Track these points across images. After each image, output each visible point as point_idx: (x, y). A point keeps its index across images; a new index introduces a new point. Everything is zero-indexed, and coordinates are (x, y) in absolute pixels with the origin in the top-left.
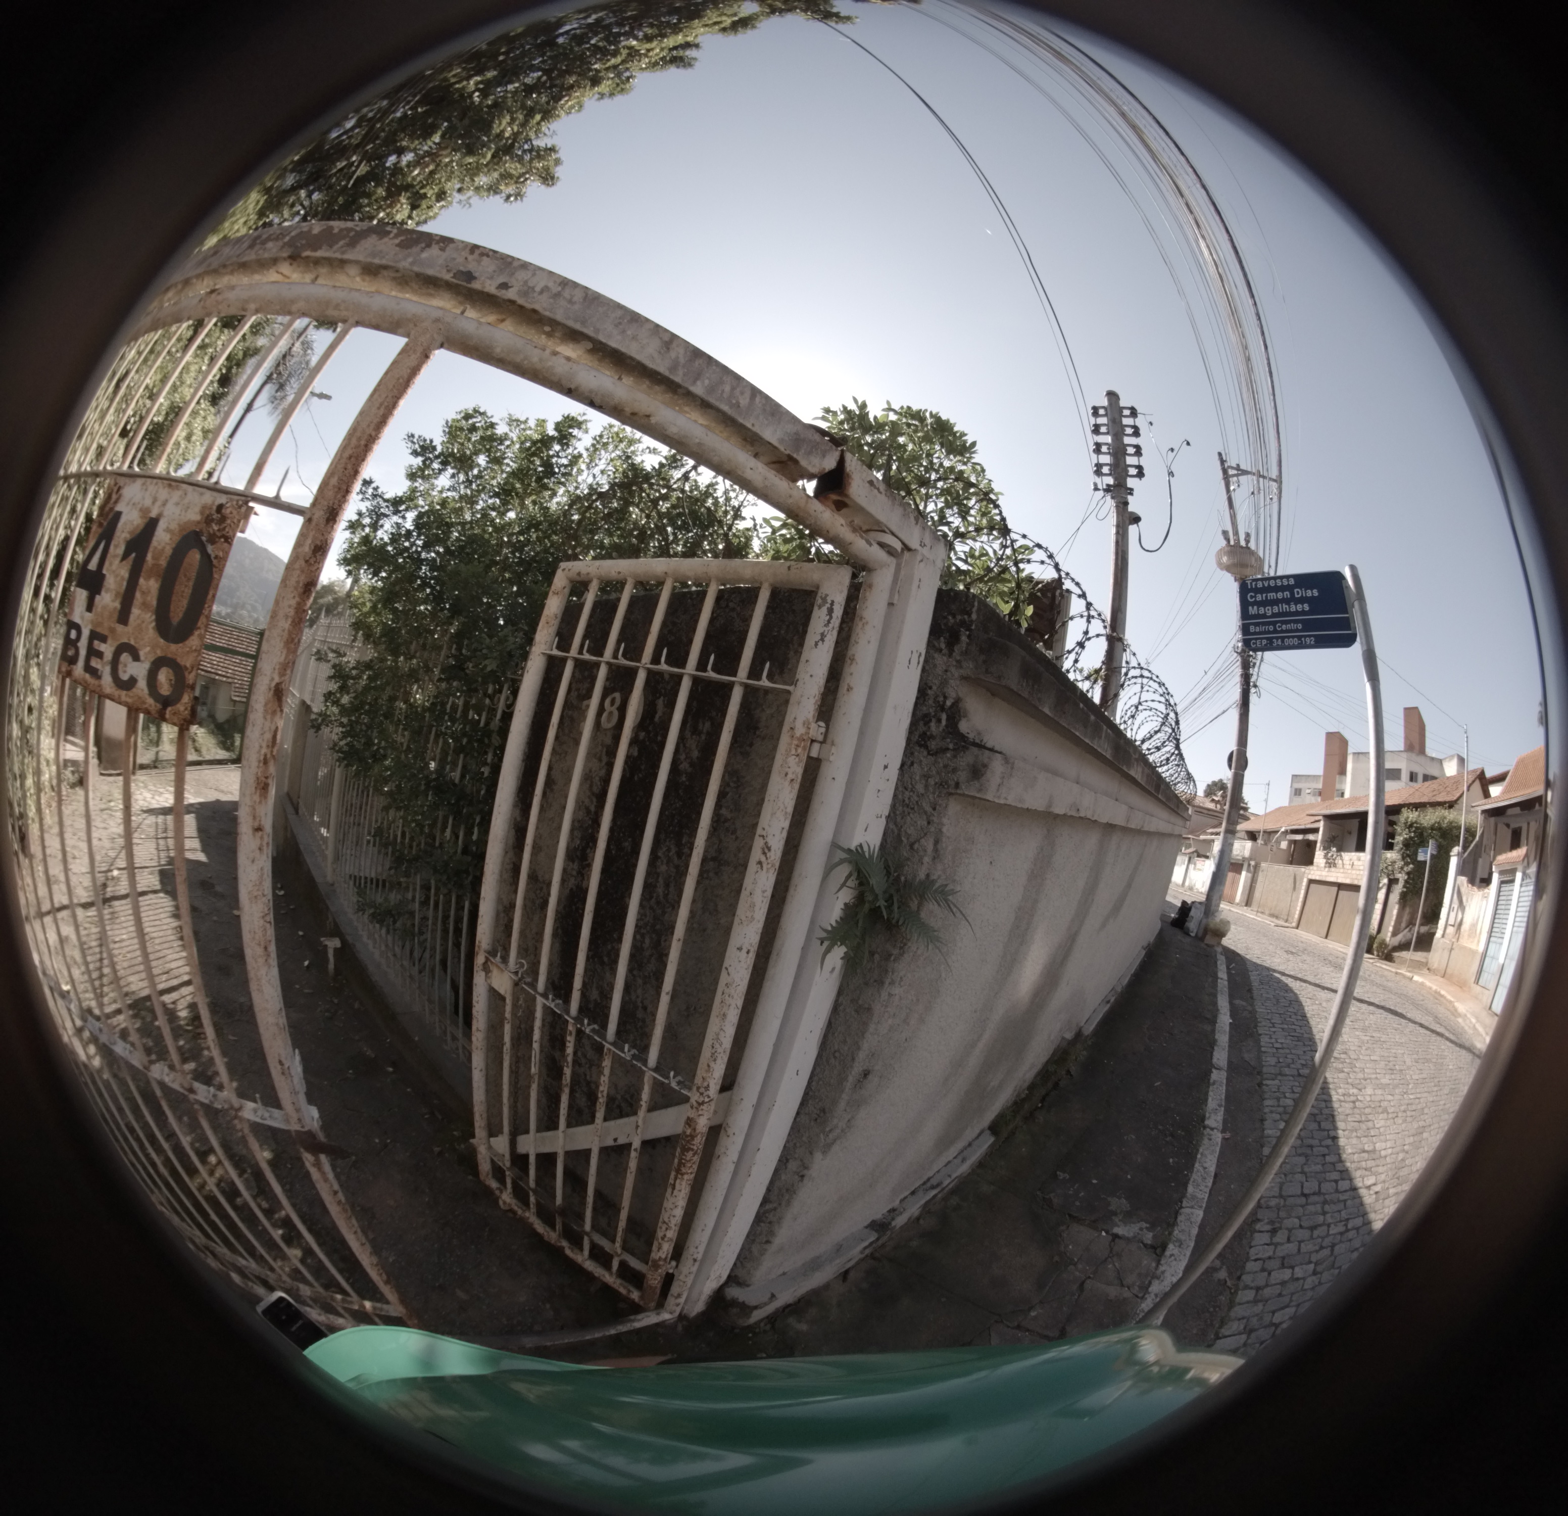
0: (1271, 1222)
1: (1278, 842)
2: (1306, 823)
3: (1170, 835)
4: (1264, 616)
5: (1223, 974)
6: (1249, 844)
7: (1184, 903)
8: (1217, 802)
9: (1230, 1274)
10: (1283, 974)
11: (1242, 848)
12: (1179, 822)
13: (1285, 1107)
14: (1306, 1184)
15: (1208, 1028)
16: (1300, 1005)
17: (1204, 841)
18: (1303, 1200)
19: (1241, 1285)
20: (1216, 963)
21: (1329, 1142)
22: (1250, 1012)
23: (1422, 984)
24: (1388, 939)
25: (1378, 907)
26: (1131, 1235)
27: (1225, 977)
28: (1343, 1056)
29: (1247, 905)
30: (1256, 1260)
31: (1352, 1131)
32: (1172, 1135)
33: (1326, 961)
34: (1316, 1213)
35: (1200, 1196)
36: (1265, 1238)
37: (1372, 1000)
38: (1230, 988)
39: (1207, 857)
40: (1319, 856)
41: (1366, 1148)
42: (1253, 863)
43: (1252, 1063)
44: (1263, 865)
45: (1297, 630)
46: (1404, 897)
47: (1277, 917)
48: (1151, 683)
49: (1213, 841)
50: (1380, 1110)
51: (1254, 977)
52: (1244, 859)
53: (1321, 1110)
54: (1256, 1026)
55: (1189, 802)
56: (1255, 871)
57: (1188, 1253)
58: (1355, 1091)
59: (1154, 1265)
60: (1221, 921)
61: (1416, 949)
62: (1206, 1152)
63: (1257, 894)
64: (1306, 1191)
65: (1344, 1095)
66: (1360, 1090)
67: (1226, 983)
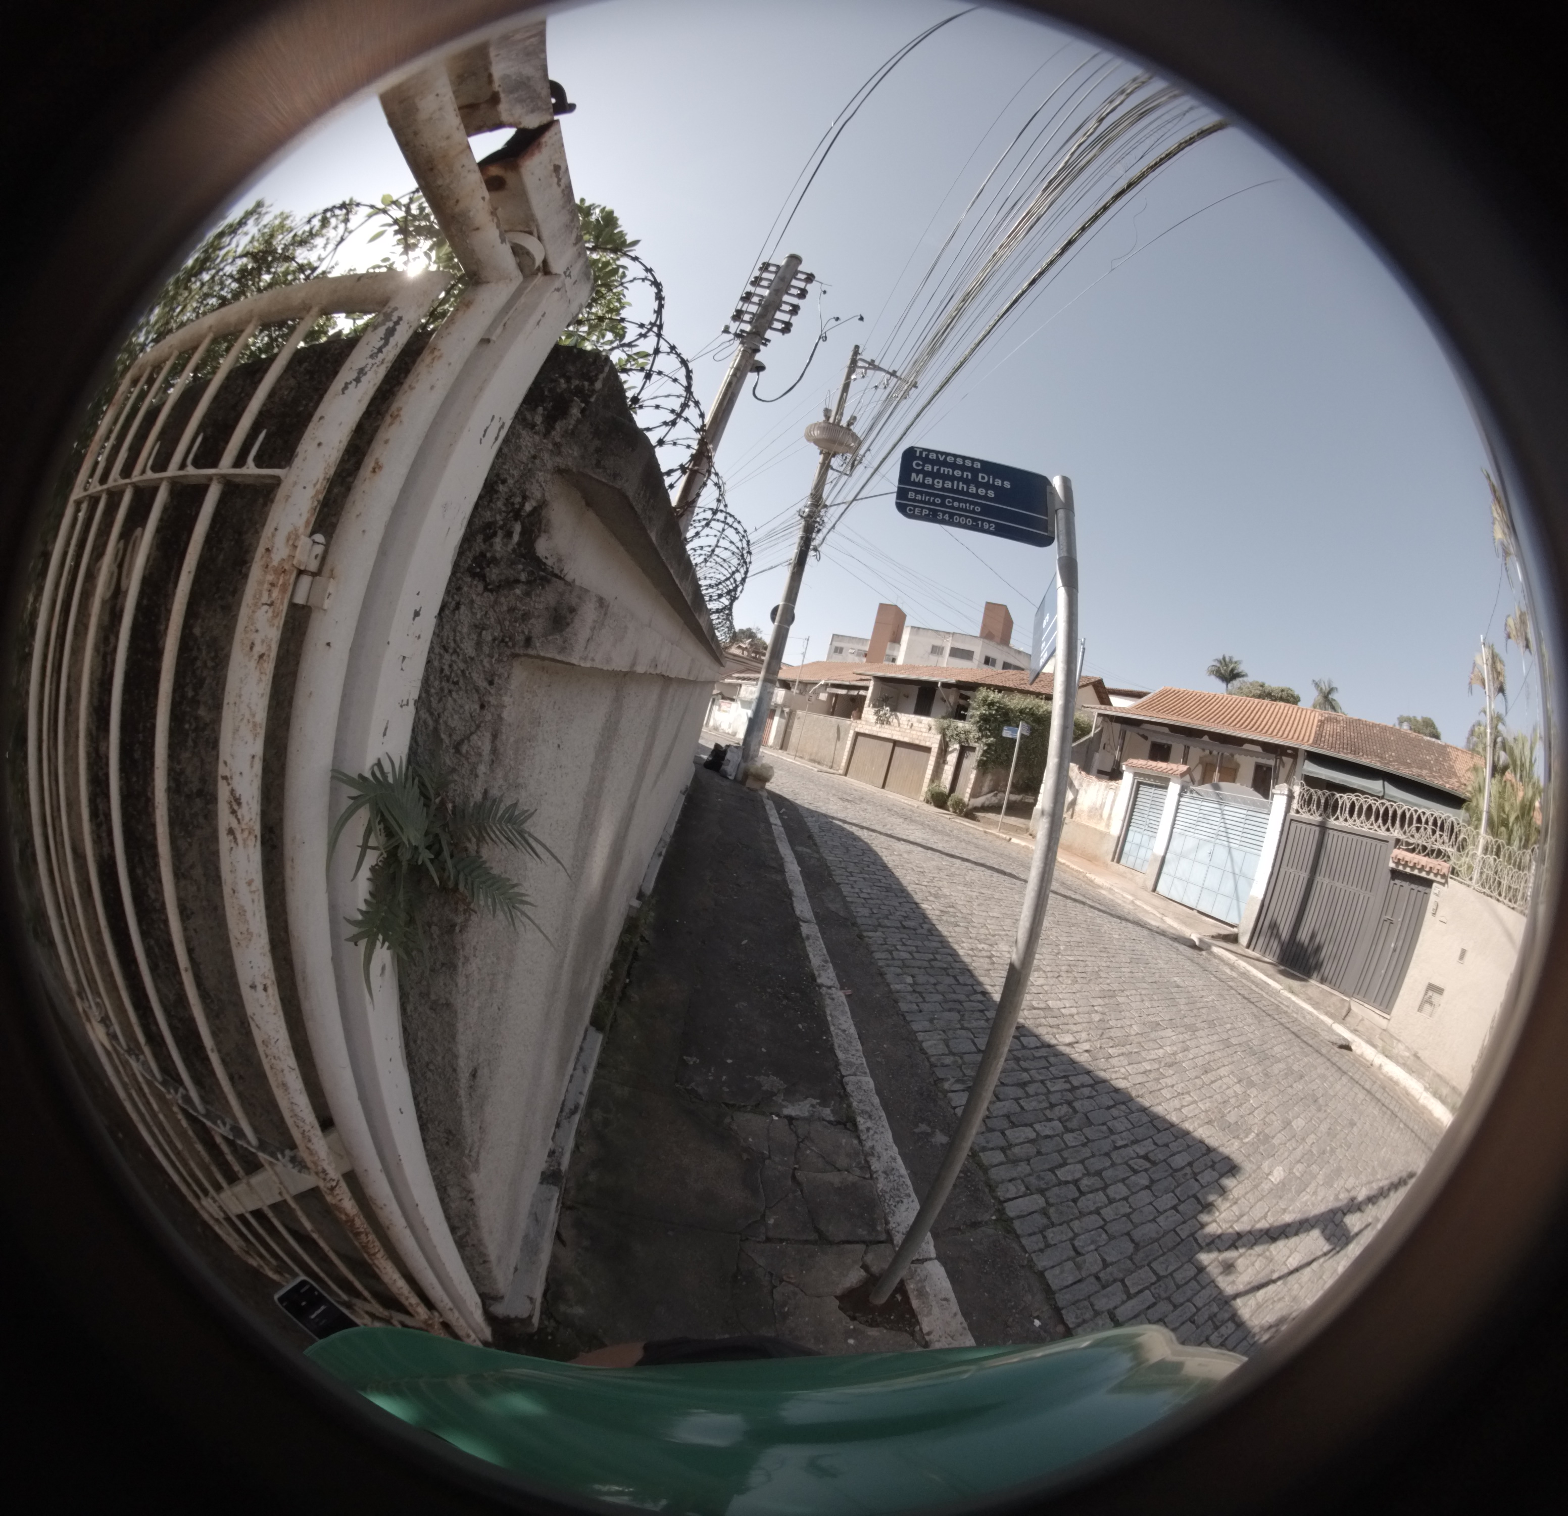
1: (816, 694)
2: (854, 680)
5: (775, 819)
6: (782, 693)
8: (745, 649)
10: (845, 822)
13: (902, 960)
15: (777, 877)
16: (876, 855)
17: (730, 684)
20: (763, 807)
21: (979, 997)
22: (819, 860)
24: (966, 799)
25: (950, 771)
26: (806, 1113)
27: (779, 822)
28: (951, 910)
29: (781, 748)
32: (787, 998)
33: (892, 811)
34: (1013, 1070)
35: (855, 1060)
38: (789, 835)
41: (1035, 1004)
42: (787, 709)
43: (842, 914)
47: (819, 763)
52: (776, 705)
54: (831, 875)
56: (789, 718)
58: (986, 947)
59: (855, 1141)
60: (764, 766)
63: (793, 738)
65: (972, 949)
66: (991, 945)
67: (782, 829)
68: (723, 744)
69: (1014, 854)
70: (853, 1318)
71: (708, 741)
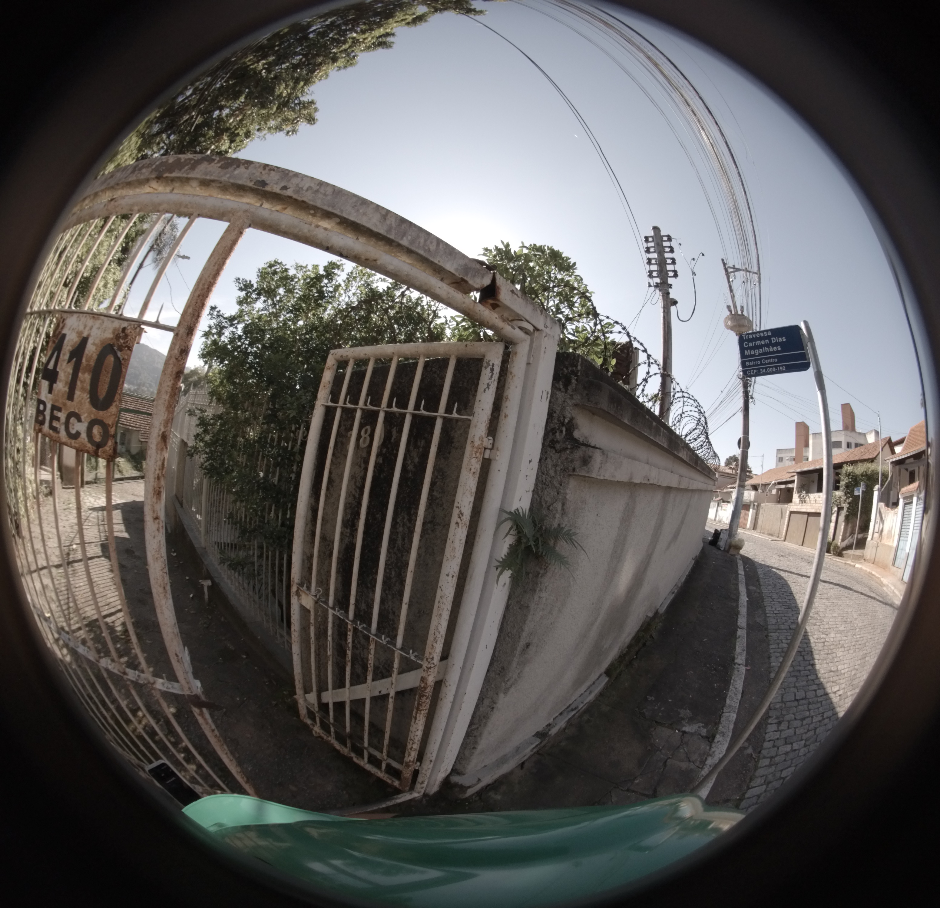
0: (777, 718)
1: (771, 490)
2: (786, 478)
3: (706, 491)
4: (754, 355)
5: (741, 572)
6: (753, 493)
7: (716, 530)
8: (733, 469)
9: (754, 750)
10: (778, 569)
11: (749, 495)
12: (711, 482)
13: (782, 648)
14: (797, 693)
15: (734, 604)
16: (789, 587)
17: (727, 492)
18: (796, 703)
19: (761, 756)
20: (737, 565)
21: (810, 667)
22: (759, 593)
23: (861, 569)
24: (839, 544)
25: (832, 525)
26: (694, 731)
27: (743, 573)
28: (816, 615)
29: (754, 529)
30: (769, 741)
31: (823, 660)
32: (715, 669)
33: (803, 559)
34: (804, 711)
35: (733, 705)
36: (774, 727)
37: (831, 581)
38: (746, 579)
39: (729, 502)
40: (796, 497)
41: (832, 669)
42: (756, 504)
43: (762, 624)
44: (762, 504)
45: (775, 363)
46: (847, 518)
47: (772, 535)
48: (689, 400)
49: (732, 492)
50: (840, 646)
51: (760, 572)
52: (751, 502)
53: (804, 648)
54: (763, 601)
55: (716, 470)
56: (758, 509)
57: (728, 740)
58: (824, 636)
59: (708, 748)
60: (739, 540)
61: (856, 549)
62: (736, 679)
63: (760, 522)
64: (798, 698)
65: (817, 639)
66: (827, 635)
67: (744, 577)
71: (710, 528)
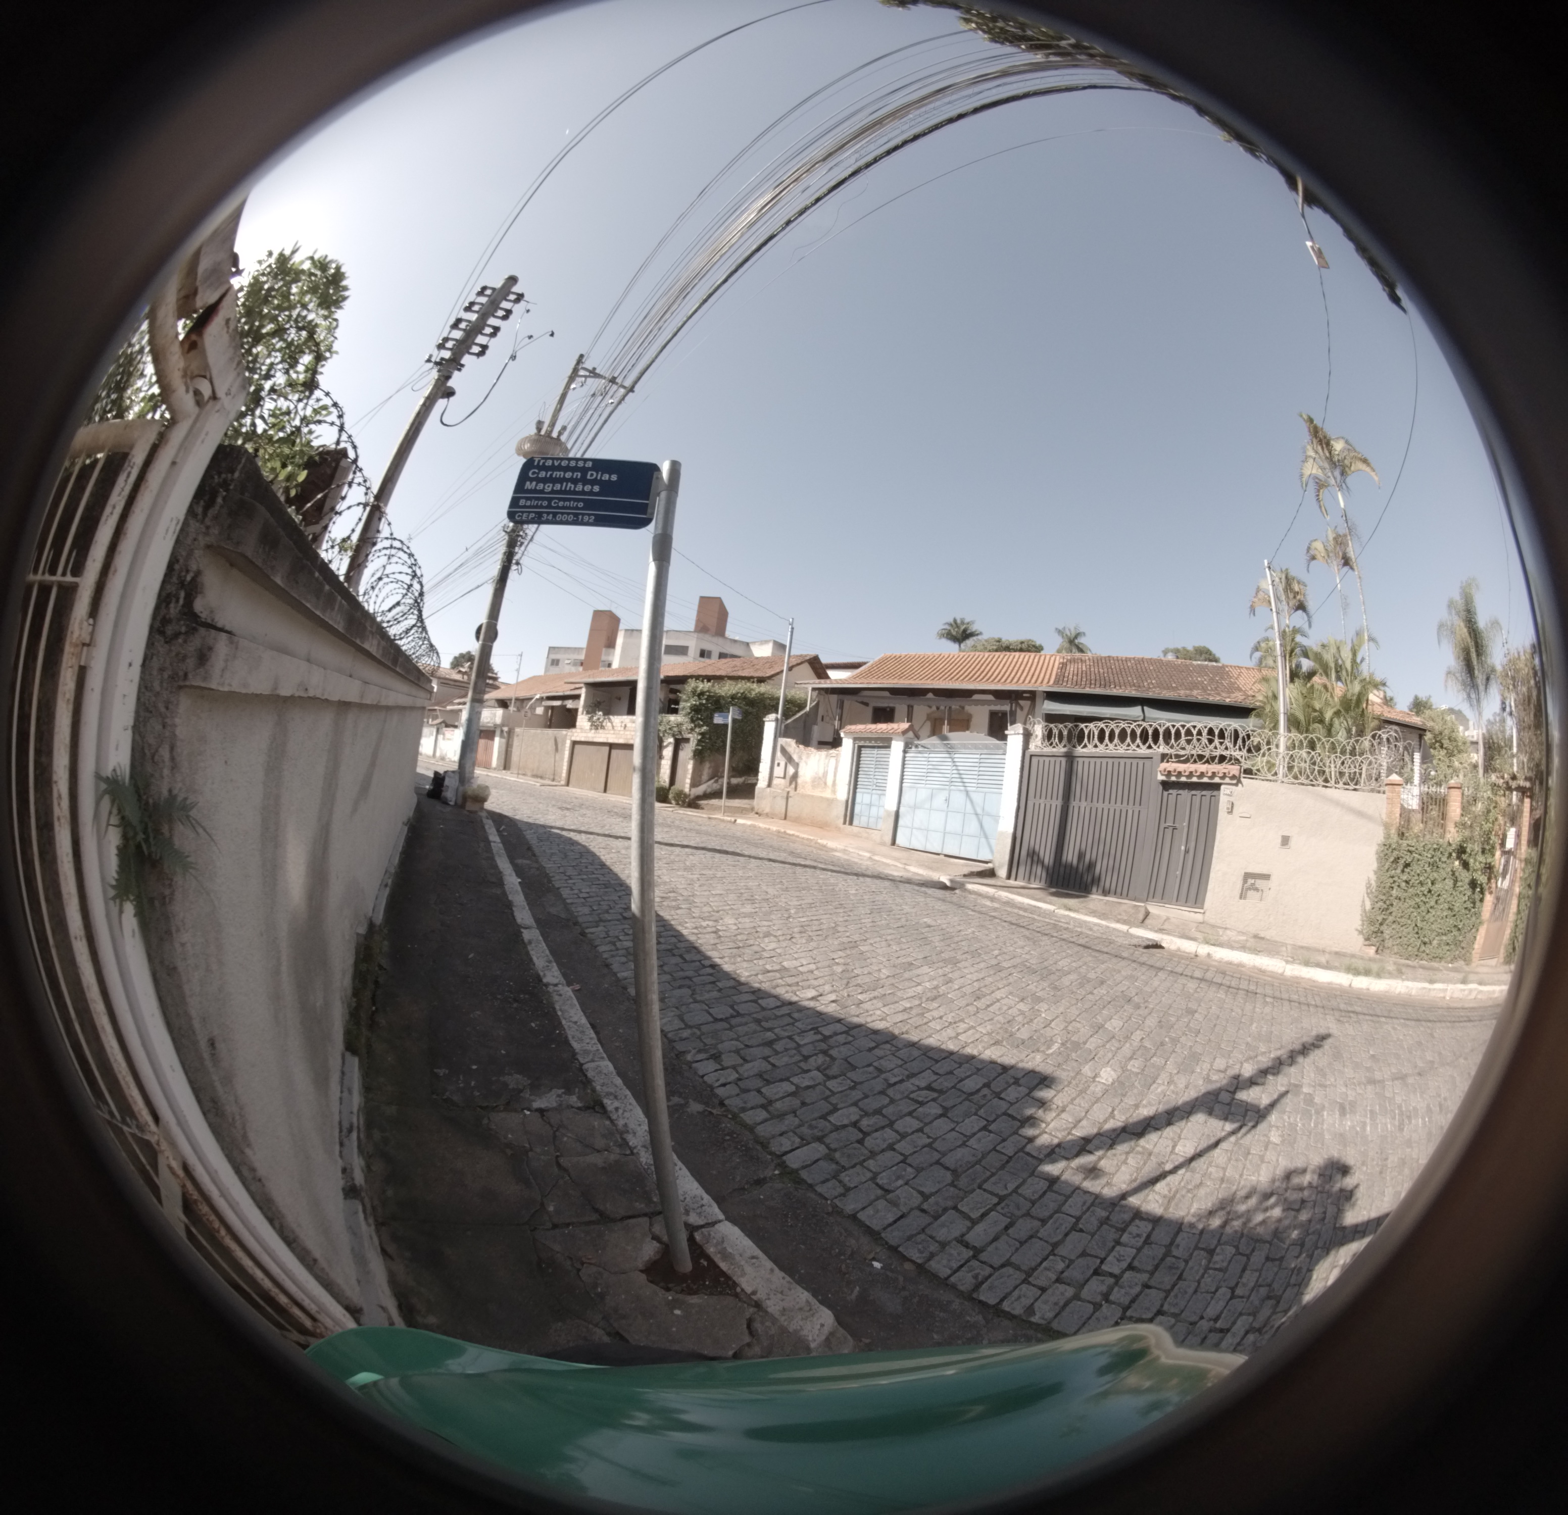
0: (703, 1050)
1: (533, 709)
2: (566, 690)
3: (413, 708)
5: (494, 837)
6: (499, 712)
8: (464, 673)
9: (706, 1104)
10: (562, 829)
11: (492, 716)
12: (422, 694)
14: (712, 1010)
15: (497, 891)
16: (593, 855)
17: (451, 711)
18: (724, 1025)
19: (734, 1109)
20: (483, 827)
22: (538, 869)
23: (752, 826)
24: (687, 790)
25: (666, 763)
26: (553, 1104)
27: (497, 839)
29: (505, 769)
30: (723, 1085)
31: (733, 957)
32: (517, 1001)
33: (610, 812)
34: (756, 1032)
35: (591, 1048)
36: (711, 1065)
37: (685, 843)
38: (506, 849)
39: (455, 727)
40: (582, 720)
42: (506, 729)
43: (563, 916)
44: (518, 730)
45: (576, 508)
46: (697, 754)
47: (541, 777)
49: (460, 710)
51: (530, 836)
52: (495, 726)
53: (673, 944)
54: (549, 881)
55: (432, 674)
56: (511, 737)
57: (632, 1101)
58: (709, 923)
60: (479, 786)
61: (730, 797)
62: (565, 1007)
63: (515, 757)
64: (719, 1016)
65: (696, 928)
67: (501, 845)
68: (441, 771)
69: (739, 834)
70: (668, 1289)
71: (426, 769)
